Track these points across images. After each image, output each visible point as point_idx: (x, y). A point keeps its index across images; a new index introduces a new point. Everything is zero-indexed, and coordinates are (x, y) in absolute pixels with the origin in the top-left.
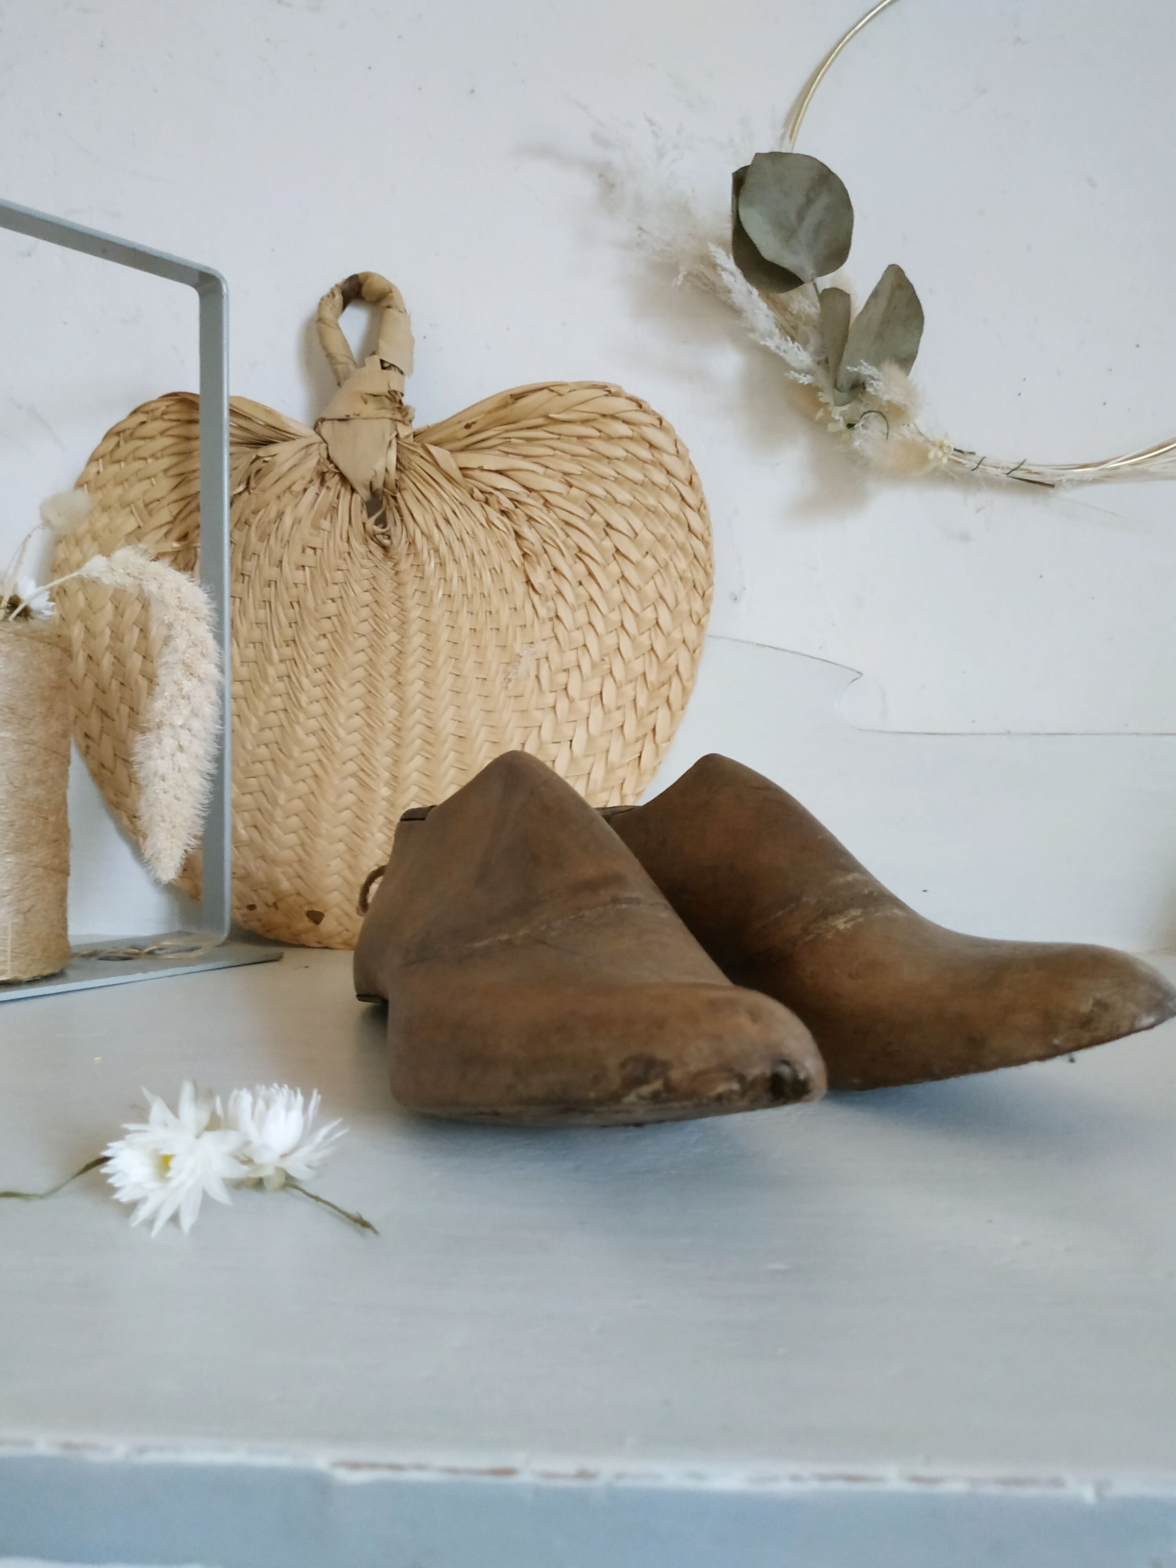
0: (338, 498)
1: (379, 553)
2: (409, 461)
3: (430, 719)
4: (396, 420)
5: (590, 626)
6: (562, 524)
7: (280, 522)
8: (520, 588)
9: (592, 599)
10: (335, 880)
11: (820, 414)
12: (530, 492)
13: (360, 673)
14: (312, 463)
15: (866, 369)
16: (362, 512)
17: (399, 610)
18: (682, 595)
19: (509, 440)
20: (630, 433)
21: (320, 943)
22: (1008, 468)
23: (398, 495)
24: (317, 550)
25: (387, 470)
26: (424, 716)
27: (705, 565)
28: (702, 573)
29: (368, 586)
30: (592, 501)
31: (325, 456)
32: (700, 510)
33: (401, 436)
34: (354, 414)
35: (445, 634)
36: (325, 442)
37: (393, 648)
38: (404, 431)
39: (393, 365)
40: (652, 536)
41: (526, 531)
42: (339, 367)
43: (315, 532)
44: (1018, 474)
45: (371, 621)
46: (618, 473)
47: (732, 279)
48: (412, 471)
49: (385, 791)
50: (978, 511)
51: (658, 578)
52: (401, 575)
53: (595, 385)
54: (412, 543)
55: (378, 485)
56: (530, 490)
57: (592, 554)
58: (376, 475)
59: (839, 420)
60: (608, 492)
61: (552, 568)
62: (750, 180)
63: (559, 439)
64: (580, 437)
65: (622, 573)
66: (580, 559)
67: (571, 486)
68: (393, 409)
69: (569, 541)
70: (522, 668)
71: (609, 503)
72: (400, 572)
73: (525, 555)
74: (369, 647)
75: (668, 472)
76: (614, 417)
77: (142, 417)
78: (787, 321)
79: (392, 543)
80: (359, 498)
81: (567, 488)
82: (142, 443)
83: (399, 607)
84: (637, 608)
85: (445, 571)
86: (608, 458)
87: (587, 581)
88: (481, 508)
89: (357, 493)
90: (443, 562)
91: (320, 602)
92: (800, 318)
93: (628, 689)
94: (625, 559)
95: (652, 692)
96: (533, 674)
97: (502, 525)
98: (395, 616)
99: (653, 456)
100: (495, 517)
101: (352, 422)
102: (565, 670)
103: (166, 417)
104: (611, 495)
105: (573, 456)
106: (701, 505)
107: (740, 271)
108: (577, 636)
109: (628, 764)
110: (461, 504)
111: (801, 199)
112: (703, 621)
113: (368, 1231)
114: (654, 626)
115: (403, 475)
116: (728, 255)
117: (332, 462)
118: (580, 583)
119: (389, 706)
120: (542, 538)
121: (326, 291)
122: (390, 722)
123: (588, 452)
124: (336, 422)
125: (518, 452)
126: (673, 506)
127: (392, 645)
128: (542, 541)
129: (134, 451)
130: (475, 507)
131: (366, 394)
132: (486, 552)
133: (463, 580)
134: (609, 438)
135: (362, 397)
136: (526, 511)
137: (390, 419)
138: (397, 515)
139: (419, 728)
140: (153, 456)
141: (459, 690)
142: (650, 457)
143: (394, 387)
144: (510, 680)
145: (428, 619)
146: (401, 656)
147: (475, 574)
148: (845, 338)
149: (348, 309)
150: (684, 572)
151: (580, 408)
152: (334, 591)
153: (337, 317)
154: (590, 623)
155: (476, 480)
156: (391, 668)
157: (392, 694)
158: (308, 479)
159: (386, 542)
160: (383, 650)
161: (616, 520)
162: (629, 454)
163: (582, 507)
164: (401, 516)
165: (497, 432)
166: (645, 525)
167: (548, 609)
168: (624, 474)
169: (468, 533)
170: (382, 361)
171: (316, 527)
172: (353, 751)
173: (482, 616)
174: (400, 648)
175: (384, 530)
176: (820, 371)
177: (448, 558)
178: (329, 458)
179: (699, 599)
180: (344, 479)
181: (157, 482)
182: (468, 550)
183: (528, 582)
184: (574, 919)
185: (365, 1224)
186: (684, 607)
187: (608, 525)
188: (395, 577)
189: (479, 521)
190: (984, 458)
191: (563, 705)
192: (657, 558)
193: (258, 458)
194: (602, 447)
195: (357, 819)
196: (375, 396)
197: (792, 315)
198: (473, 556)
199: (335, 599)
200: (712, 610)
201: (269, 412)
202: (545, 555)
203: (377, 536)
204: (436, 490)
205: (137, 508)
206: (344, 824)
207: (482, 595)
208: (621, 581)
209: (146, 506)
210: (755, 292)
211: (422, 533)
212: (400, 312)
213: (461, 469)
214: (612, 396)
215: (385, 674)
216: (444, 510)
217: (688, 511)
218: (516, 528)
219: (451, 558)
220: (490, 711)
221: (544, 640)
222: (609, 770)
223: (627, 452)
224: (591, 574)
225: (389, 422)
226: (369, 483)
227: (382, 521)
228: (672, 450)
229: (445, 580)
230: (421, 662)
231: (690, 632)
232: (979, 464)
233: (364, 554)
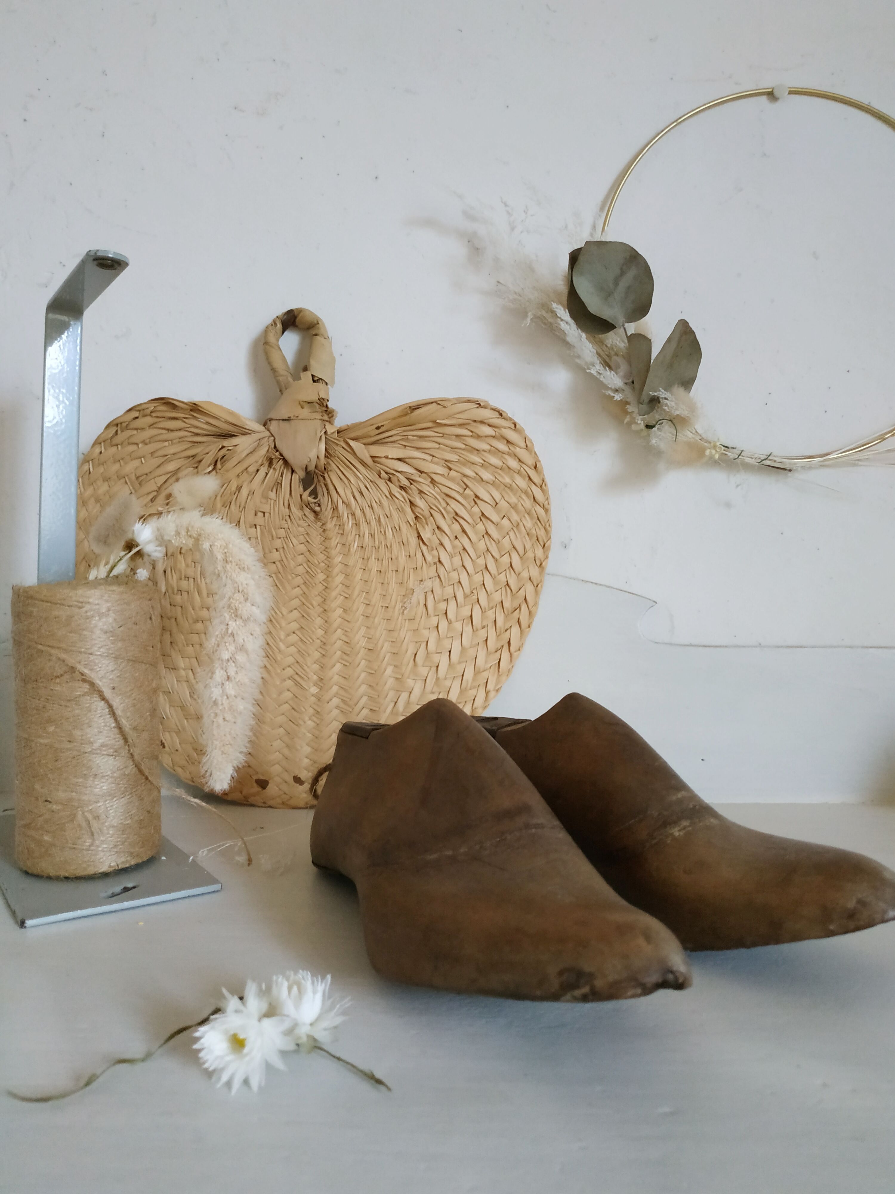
0: (282, 476)
1: (311, 516)
2: (334, 451)
3: (346, 636)
4: (324, 420)
5: (463, 568)
6: (444, 496)
7: (239, 493)
8: (413, 540)
9: (464, 549)
10: (276, 756)
11: (627, 419)
12: (421, 473)
13: (296, 602)
14: (263, 451)
15: (662, 393)
16: (299, 486)
17: (326, 557)
18: (528, 546)
19: (407, 437)
20: (493, 433)
21: (264, 803)
22: (760, 458)
23: (326, 475)
24: (266, 513)
25: (318, 457)
26: (343, 634)
27: (545, 525)
28: (543, 530)
29: (304, 541)
30: (465, 480)
31: (273, 446)
32: (542, 486)
33: (329, 433)
34: (294, 416)
35: (359, 575)
36: (273, 436)
37: (320, 584)
38: (330, 429)
39: (321, 379)
40: (508, 505)
41: (419, 502)
42: (281, 379)
43: (264, 501)
44: (767, 462)
45: (305, 565)
46: (484, 461)
47: (568, 327)
48: (337, 458)
49: (314, 690)
50: (737, 486)
51: (512, 534)
52: (327, 532)
53: (469, 400)
54: (335, 509)
55: (312, 468)
56: (421, 472)
57: (465, 517)
58: (310, 460)
59: (640, 423)
60: (477, 474)
61: (436, 527)
62: (581, 259)
63: (442, 437)
64: (458, 436)
65: (486, 530)
66: (456, 520)
67: (450, 469)
68: (322, 412)
69: (448, 507)
70: (414, 599)
71: (477, 481)
72: (327, 530)
73: (417, 518)
74: (303, 584)
75: (520, 460)
76: (482, 422)
77: (136, 414)
78: (603, 350)
79: (321, 509)
80: (298, 477)
81: (448, 471)
82: (135, 432)
83: (325, 555)
84: (496, 555)
85: (359, 529)
86: (478, 450)
87: (461, 536)
88: (386, 485)
89: (296, 473)
90: (358, 523)
91: (267, 551)
92: (613, 349)
93: (490, 614)
94: (488, 521)
95: (507, 616)
96: (422, 602)
97: (401, 496)
98: (323, 562)
99: (509, 449)
100: (396, 491)
101: (292, 422)
102: (445, 600)
103: (154, 415)
104: (478, 475)
105: (452, 448)
106: (542, 484)
107: (574, 321)
108: (454, 575)
109: (490, 668)
110: (371, 481)
111: (617, 271)
112: (544, 564)
113: (382, 1087)
114: (509, 568)
115: (329, 460)
116: (564, 310)
117: (277, 451)
118: (456, 538)
119: (317, 627)
120: (429, 506)
121: (269, 320)
122: (318, 639)
123: (463, 446)
124: (281, 421)
125: (412, 445)
126: (522, 483)
127: (320, 583)
128: (429, 507)
129: (128, 438)
130: (381, 483)
131: (303, 401)
132: (389, 516)
133: (372, 536)
134: (479, 437)
135: (300, 404)
136: (418, 486)
137: (321, 420)
138: (325, 489)
139: (339, 643)
140: (144, 443)
141: (369, 615)
142: (507, 450)
143: (322, 395)
144: (406, 608)
145: (347, 564)
146: (327, 590)
147: (381, 531)
148: (648, 370)
149: (286, 333)
150: (530, 530)
151: (457, 416)
152: (278, 543)
153: (278, 340)
154: (463, 566)
155: (382, 465)
156: (319, 599)
157: (320, 618)
158: (260, 462)
159: (317, 509)
160: (313, 586)
161: (482, 493)
162: (492, 447)
163: (458, 484)
164: (328, 489)
165: (398, 432)
166: (503, 497)
167: (433, 556)
168: (489, 462)
169: (376, 502)
170: (313, 376)
171: (266, 497)
172: (290, 660)
173: (385, 562)
174: (326, 585)
175: (316, 501)
176: (628, 390)
177: (362, 520)
178: (275, 447)
179: (541, 548)
180: (286, 463)
181: (146, 461)
182: (376, 515)
183: (419, 536)
184: (499, 841)
185: (379, 1082)
186: (530, 554)
187: (477, 496)
188: (323, 534)
189: (384, 493)
190: (742, 451)
191: (443, 625)
192: (511, 520)
193: (223, 447)
194: (474, 443)
195: (293, 710)
196: (309, 403)
197: (607, 346)
198: (379, 518)
199: (278, 549)
200: (550, 556)
201: (232, 413)
202: (432, 517)
203: (311, 504)
204: (353, 471)
205: (129, 479)
206: (283, 714)
207: (386, 546)
208: (485, 536)
209: (137, 478)
210: (584, 335)
211: (343, 502)
212: (325, 338)
213: (372, 457)
214: (482, 408)
215: (315, 603)
216: (359, 486)
217: (534, 487)
218: (410, 498)
219: (364, 520)
220: (392, 630)
221: (430, 578)
222: (477, 672)
223: (491, 446)
224: (464, 531)
225: (319, 422)
226: (305, 467)
227: (314, 494)
228: (523, 445)
229: (359, 535)
230: (341, 595)
231: (534, 571)
232: (739, 456)
233: (301, 517)
